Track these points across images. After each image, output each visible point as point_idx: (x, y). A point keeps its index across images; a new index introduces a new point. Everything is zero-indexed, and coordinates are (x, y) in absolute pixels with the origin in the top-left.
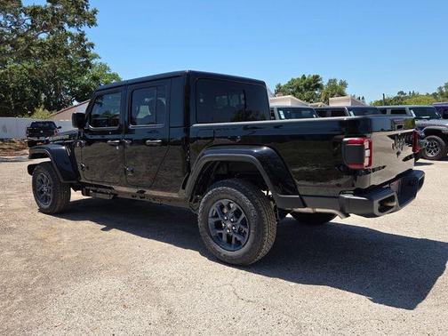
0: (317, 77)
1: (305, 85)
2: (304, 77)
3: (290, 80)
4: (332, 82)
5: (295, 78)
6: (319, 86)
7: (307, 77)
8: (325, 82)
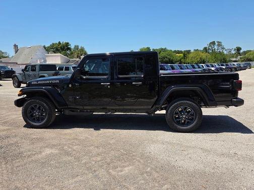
0: (68, 43)
1: (61, 48)
2: (60, 43)
3: (51, 44)
4: (77, 47)
5: (55, 43)
6: (69, 49)
7: (61, 42)
8: (72, 47)
